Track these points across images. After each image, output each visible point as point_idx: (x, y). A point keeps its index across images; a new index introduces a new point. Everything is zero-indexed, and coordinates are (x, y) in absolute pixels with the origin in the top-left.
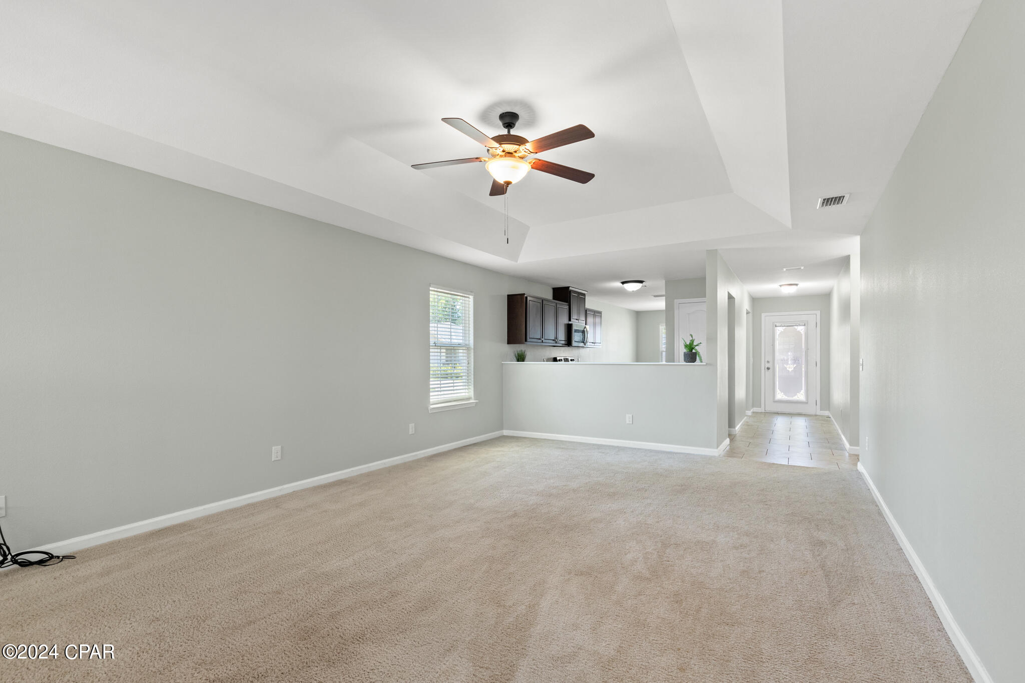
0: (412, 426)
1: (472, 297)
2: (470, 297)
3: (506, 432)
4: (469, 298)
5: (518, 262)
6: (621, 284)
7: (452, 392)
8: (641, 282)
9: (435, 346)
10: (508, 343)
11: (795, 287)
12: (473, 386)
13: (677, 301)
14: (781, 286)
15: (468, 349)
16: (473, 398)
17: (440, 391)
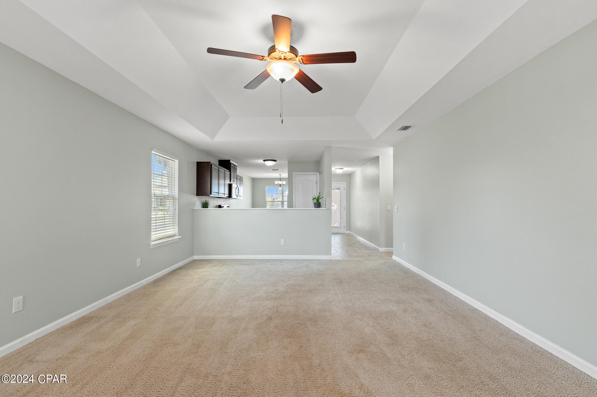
0: (138, 260)
1: (177, 161)
2: (176, 160)
3: (196, 257)
4: (174, 161)
5: (214, 140)
6: (263, 162)
7: (163, 231)
8: (275, 161)
9: (155, 196)
10: (197, 195)
11: (342, 170)
12: (177, 226)
13: (294, 173)
14: (336, 169)
15: (174, 199)
16: (177, 234)
17: (156, 231)
